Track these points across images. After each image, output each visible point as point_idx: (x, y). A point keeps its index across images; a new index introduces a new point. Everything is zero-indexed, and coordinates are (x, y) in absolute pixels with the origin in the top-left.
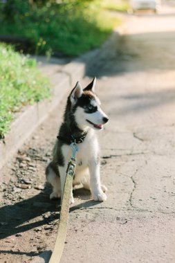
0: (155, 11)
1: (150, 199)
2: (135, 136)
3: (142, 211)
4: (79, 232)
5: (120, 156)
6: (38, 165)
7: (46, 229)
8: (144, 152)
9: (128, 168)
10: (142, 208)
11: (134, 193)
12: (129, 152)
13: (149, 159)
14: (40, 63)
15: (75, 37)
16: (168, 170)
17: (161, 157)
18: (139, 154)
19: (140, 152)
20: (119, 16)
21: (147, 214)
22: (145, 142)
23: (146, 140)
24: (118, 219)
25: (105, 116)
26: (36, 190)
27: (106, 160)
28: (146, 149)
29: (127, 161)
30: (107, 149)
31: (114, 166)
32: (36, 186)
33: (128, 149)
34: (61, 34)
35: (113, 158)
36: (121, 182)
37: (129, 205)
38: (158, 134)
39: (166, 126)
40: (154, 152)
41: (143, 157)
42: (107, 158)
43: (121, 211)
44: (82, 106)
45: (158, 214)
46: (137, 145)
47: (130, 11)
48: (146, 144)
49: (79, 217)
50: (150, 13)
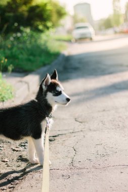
0: (91, 39)
1: (87, 160)
2: (76, 120)
3: (81, 169)
4: (34, 188)
5: (65, 134)
6: (5, 146)
7: (10, 188)
8: (83, 130)
9: (71, 141)
10: (80, 167)
11: (75, 158)
12: (72, 131)
13: (86, 134)
14: (4, 75)
15: (31, 58)
16: (100, 140)
17: (95, 132)
18: (79, 132)
19: (80, 130)
20: (65, 44)
21: (84, 171)
22: (83, 123)
23: (84, 122)
24: (63, 176)
25: (68, 97)
26: (3, 163)
27: (55, 138)
28: (84, 128)
29: (70, 137)
30: (55, 131)
31: (61, 141)
32: (3, 160)
33: (71, 129)
34: (20, 56)
35: (60, 136)
36: (66, 151)
37: (72, 166)
38: (93, 118)
39: (99, 111)
40: (90, 130)
41: (82, 133)
42: (55, 136)
43: (65, 171)
44: (51, 92)
45: (93, 170)
46: (77, 126)
47: (73, 40)
48: (84, 125)
49: (34, 177)
50: (88, 40)
